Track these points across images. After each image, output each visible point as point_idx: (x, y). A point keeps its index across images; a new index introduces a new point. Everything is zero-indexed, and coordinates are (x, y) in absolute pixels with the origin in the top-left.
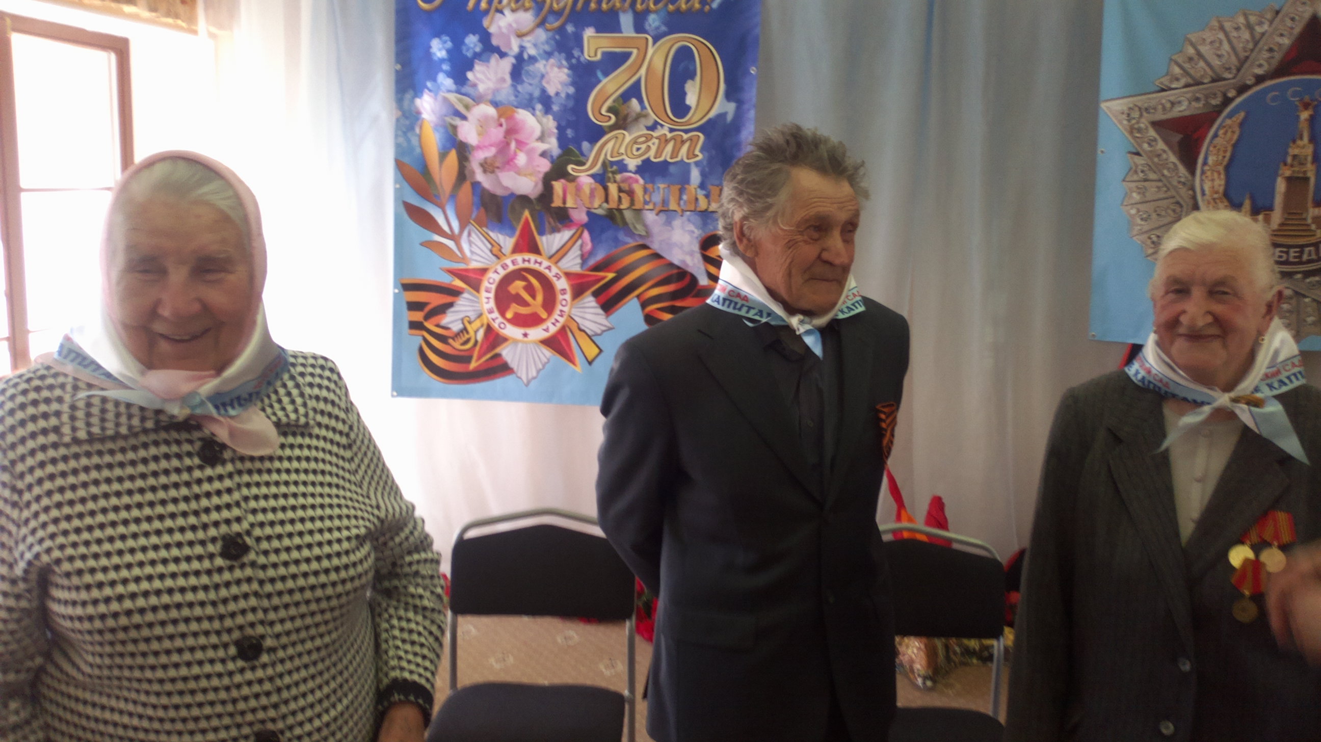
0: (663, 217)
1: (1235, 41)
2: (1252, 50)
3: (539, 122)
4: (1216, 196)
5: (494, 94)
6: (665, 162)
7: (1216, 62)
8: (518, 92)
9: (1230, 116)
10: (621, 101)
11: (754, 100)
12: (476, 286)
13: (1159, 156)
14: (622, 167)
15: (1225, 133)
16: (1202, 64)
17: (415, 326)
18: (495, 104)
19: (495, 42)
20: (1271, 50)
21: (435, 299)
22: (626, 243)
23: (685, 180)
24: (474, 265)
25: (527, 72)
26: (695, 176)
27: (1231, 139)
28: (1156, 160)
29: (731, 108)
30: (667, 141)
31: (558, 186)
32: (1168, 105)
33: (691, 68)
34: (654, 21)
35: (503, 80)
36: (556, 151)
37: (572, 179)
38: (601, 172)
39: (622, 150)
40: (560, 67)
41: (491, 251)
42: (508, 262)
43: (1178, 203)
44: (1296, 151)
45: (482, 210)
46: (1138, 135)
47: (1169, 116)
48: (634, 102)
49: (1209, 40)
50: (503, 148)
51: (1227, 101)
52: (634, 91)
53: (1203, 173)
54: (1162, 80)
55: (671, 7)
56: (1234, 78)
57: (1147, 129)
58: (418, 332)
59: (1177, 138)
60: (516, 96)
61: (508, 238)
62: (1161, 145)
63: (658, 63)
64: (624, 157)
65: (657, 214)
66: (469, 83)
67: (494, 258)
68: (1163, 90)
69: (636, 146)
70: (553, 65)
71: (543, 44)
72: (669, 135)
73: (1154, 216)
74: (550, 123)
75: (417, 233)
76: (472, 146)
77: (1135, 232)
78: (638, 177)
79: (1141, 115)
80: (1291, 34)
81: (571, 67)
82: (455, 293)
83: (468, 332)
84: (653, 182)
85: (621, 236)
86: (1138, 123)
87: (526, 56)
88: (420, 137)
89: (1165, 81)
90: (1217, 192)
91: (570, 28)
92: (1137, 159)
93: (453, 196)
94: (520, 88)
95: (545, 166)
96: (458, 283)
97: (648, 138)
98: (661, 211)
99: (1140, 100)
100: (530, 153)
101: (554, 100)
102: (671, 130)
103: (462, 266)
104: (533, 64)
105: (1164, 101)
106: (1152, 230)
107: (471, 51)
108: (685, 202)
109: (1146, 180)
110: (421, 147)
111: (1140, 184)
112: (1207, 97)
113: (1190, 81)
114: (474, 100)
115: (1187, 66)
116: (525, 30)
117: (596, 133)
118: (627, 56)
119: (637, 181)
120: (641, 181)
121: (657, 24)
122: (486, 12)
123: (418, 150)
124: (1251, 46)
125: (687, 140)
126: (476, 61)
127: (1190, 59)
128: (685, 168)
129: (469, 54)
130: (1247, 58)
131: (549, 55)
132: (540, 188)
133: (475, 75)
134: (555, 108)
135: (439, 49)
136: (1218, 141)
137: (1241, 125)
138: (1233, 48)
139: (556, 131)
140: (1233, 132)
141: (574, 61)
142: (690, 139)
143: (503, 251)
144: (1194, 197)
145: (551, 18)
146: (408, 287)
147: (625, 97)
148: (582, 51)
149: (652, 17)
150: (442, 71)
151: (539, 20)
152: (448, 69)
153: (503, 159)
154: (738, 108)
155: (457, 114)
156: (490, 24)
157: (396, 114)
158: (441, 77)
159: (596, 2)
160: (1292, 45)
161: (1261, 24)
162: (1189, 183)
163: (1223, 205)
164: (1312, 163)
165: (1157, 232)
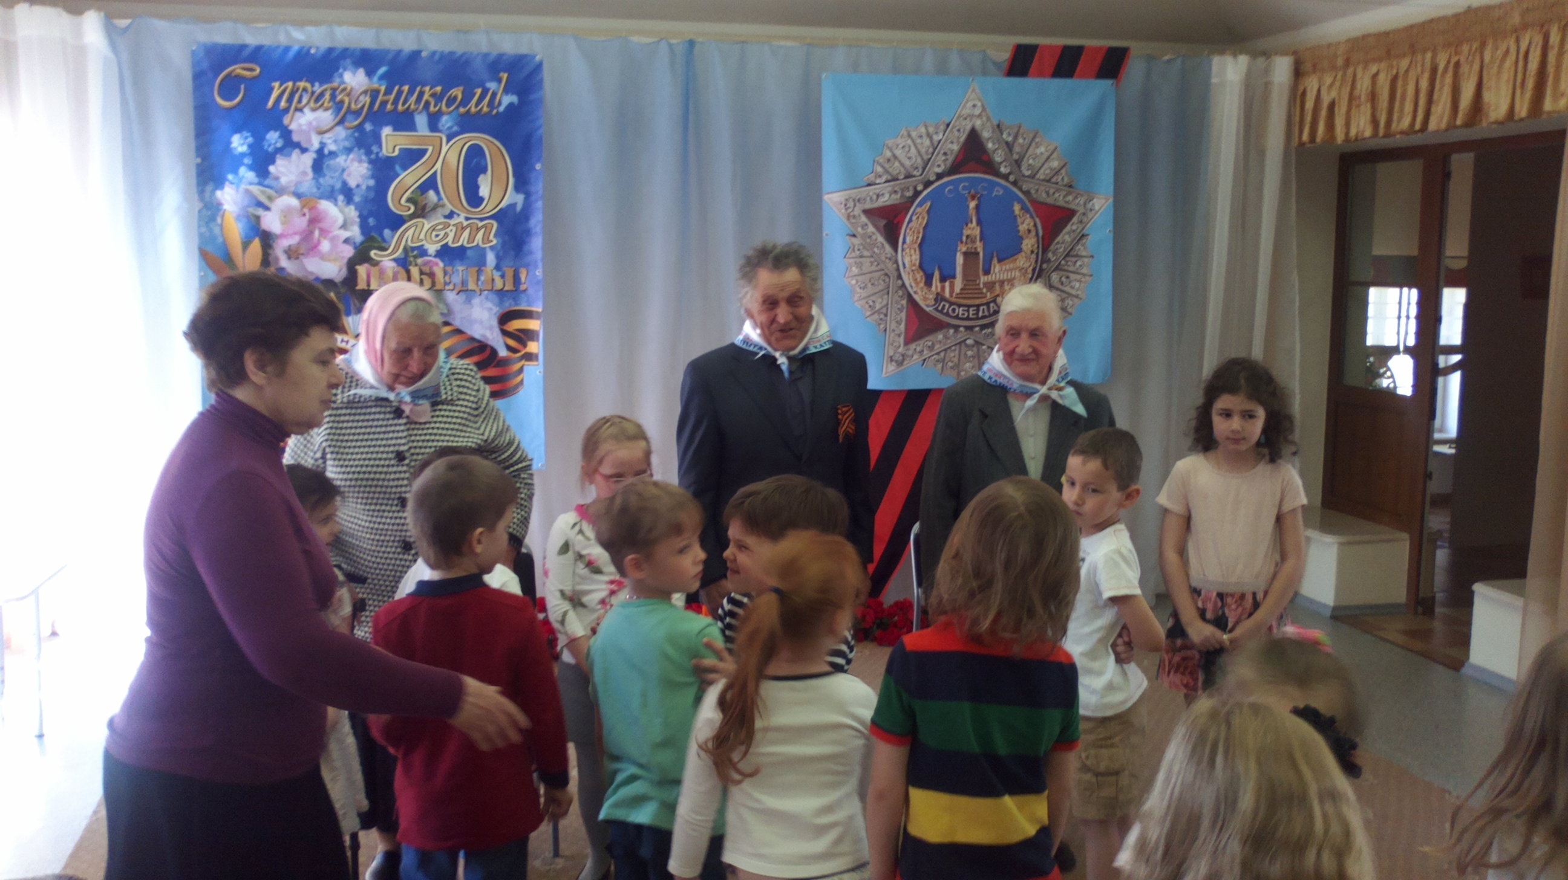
0: (463, 296)
1: (919, 147)
2: (932, 154)
3: (342, 211)
4: (914, 268)
5: (296, 186)
6: (463, 247)
7: (908, 163)
8: (320, 184)
9: (920, 205)
10: (419, 193)
11: (541, 192)
13: (870, 237)
14: (422, 252)
15: (917, 219)
18: (298, 195)
19: (295, 138)
23: (481, 263)
25: (329, 167)
27: (922, 223)
28: (868, 240)
29: (519, 199)
30: (464, 229)
31: (362, 270)
32: (875, 197)
33: (483, 163)
34: (447, 121)
35: (304, 173)
36: (359, 238)
37: (375, 264)
38: (403, 256)
39: (422, 236)
40: (360, 161)
43: (886, 275)
44: (969, 232)
46: (853, 221)
47: (876, 205)
48: (431, 194)
49: (900, 146)
50: (307, 236)
51: (917, 194)
52: (430, 184)
53: (903, 250)
54: (870, 176)
55: (462, 110)
56: (921, 175)
57: (860, 216)
59: (882, 222)
60: (319, 189)
62: (871, 229)
63: (452, 158)
64: (424, 242)
65: (457, 294)
66: (270, 176)
68: (869, 185)
69: (434, 233)
70: (353, 160)
71: (343, 140)
72: (465, 223)
73: (869, 285)
74: (352, 212)
76: (275, 234)
77: (856, 298)
78: (438, 260)
79: (855, 205)
80: (958, 142)
81: (371, 162)
84: (452, 265)
86: (853, 211)
87: (326, 151)
88: (221, 226)
89: (872, 177)
90: (914, 265)
91: (368, 127)
92: (854, 240)
94: (321, 180)
95: (349, 252)
97: (446, 226)
98: (460, 291)
99: (853, 193)
100: (333, 240)
101: (355, 191)
102: (467, 219)
104: (334, 159)
105: (871, 194)
106: (869, 296)
107: (272, 147)
108: (482, 283)
109: (861, 257)
110: (223, 236)
111: (858, 260)
112: (903, 190)
113: (889, 178)
114: (276, 192)
115: (887, 166)
116: (325, 128)
117: (397, 222)
118: (422, 153)
119: (437, 264)
120: (441, 265)
121: (450, 124)
122: (286, 110)
124: (931, 150)
125: (482, 227)
126: (278, 156)
127: (889, 160)
128: (481, 252)
129: (270, 149)
130: (929, 160)
131: (349, 150)
132: (344, 272)
133: (277, 169)
134: (357, 199)
135: (239, 144)
136: (912, 225)
137: (928, 212)
138: (919, 152)
139: (358, 220)
140: (923, 217)
141: (373, 156)
142: (485, 226)
144: (898, 269)
145: (349, 117)
147: (423, 188)
148: (380, 147)
149: (445, 118)
150: (243, 164)
151: (338, 119)
152: (250, 162)
153: (307, 246)
154: (526, 199)
155: (260, 204)
156: (291, 121)
157: (198, 205)
158: (242, 170)
159: (393, 104)
160: (960, 151)
161: (937, 134)
162: (893, 259)
163: (920, 276)
164: (980, 241)
165: (873, 298)
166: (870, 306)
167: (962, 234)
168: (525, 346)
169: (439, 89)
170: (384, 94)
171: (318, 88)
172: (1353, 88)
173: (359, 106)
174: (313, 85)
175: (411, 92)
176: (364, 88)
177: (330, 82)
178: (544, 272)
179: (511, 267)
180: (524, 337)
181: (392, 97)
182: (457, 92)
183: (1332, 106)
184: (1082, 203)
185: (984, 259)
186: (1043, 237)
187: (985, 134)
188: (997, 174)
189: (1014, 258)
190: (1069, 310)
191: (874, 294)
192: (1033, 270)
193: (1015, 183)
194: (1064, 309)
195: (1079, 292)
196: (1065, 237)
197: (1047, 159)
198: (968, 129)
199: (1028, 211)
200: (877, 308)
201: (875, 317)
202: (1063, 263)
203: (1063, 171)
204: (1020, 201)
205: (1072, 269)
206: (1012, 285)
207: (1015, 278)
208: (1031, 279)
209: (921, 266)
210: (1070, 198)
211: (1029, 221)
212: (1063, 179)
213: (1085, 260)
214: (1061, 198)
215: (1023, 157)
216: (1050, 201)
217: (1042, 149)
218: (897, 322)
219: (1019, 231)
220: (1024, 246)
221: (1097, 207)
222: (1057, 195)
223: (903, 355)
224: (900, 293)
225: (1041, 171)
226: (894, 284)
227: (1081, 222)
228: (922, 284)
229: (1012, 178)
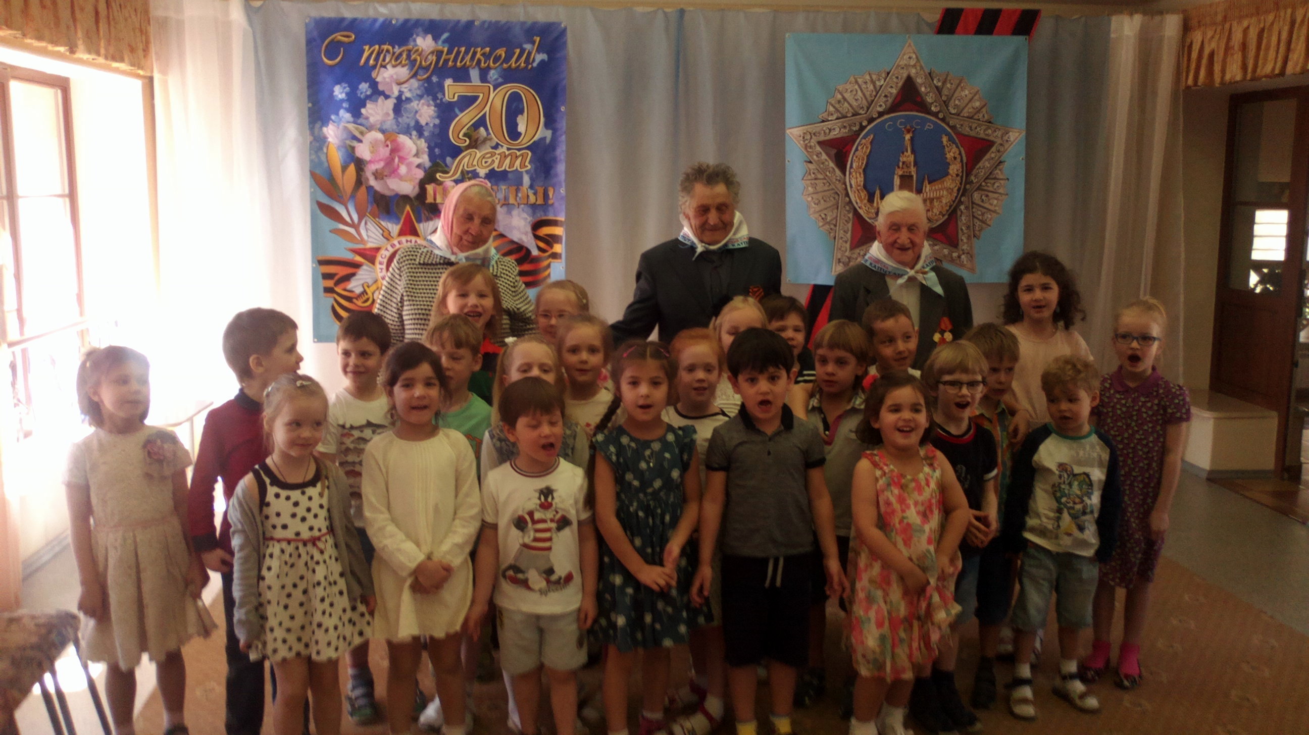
1: (865, 91)
3: (415, 143)
4: (859, 188)
5: (381, 123)
6: (505, 172)
7: (855, 104)
8: (399, 122)
9: (864, 137)
10: (473, 129)
11: (564, 129)
12: (372, 260)
13: (823, 163)
15: (863, 148)
16: (846, 104)
17: (328, 290)
18: (383, 131)
19: (381, 88)
21: (342, 271)
23: (519, 183)
24: (370, 245)
25: (405, 109)
26: (526, 180)
27: (865, 152)
28: (822, 166)
29: (548, 134)
30: (506, 157)
31: (430, 188)
32: (827, 131)
33: (521, 107)
34: (494, 75)
35: (388, 114)
36: (428, 164)
37: (440, 183)
39: (475, 163)
40: (429, 105)
41: (383, 235)
42: (396, 242)
43: (836, 193)
44: (905, 159)
45: (375, 205)
46: (810, 150)
47: (828, 138)
48: (482, 129)
49: (849, 90)
50: (389, 162)
51: (862, 128)
52: (481, 122)
53: (850, 173)
54: (823, 115)
55: (505, 66)
56: (866, 113)
57: (815, 146)
58: (329, 295)
59: (834, 151)
60: (398, 126)
61: (395, 226)
62: (824, 156)
63: (498, 103)
64: (477, 167)
66: (363, 116)
67: (385, 240)
68: (823, 121)
69: (484, 161)
70: (423, 104)
71: (416, 89)
72: (507, 153)
73: (822, 201)
74: (423, 144)
75: (328, 223)
76: (366, 161)
77: (811, 212)
79: (811, 138)
80: (896, 86)
81: (436, 106)
82: (357, 266)
84: (497, 185)
86: (809, 142)
87: (404, 98)
88: (327, 153)
89: (825, 115)
91: (435, 79)
92: (810, 165)
93: (353, 196)
94: (400, 120)
95: (420, 174)
96: (358, 259)
97: (493, 155)
99: (810, 128)
100: (409, 165)
101: (425, 128)
102: (509, 149)
103: (361, 246)
104: (409, 103)
105: (824, 128)
106: (822, 210)
107: (364, 94)
108: (520, 198)
109: (816, 179)
110: (328, 162)
111: (813, 182)
112: (850, 126)
113: (840, 115)
114: (367, 128)
115: (837, 106)
116: (402, 80)
117: (456, 152)
118: (476, 98)
121: (496, 77)
122: (374, 67)
123: (326, 164)
124: (874, 93)
125: (519, 156)
126: (368, 101)
127: (839, 102)
128: (519, 176)
129: (362, 96)
130: (873, 101)
131: (420, 97)
132: (417, 190)
133: (367, 111)
134: (426, 134)
135: (339, 92)
136: (857, 153)
137: (871, 143)
138: (864, 94)
139: (427, 150)
140: (867, 148)
141: (438, 101)
142: (522, 155)
143: (392, 234)
144: (846, 189)
145: (421, 72)
146: (322, 263)
147: (476, 126)
148: (444, 95)
149: (492, 72)
150: (342, 108)
151: (412, 73)
152: (348, 106)
153: (389, 170)
154: (553, 134)
155: (354, 138)
156: (377, 75)
157: (309, 138)
158: (342, 112)
159: (453, 61)
160: (898, 94)
161: (879, 80)
162: (842, 181)
163: (864, 194)
164: (914, 166)
165: (825, 212)
166: (823, 218)
167: (899, 160)
168: (552, 247)
169: (488, 49)
170: (447, 54)
171: (397, 50)
172: (1229, 38)
173: (428, 63)
174: (393, 48)
175: (467, 52)
176: (431, 49)
177: (407, 45)
178: (566, 190)
179: (542, 186)
180: (551, 240)
181: (453, 56)
182: (502, 52)
183: (1212, 55)
184: (999, 136)
185: (917, 181)
186: (966, 163)
187: (919, 81)
188: (929, 112)
189: (942, 180)
190: (988, 223)
191: (826, 209)
192: (959, 190)
193: (943, 120)
194: (983, 222)
195: (997, 208)
196: (985, 163)
197: (970, 101)
198: (905, 75)
199: (954, 142)
200: (828, 220)
201: (827, 227)
202: (983, 184)
203: (984, 110)
204: (947, 134)
205: (991, 189)
206: (941, 202)
207: (942, 196)
208: (956, 197)
209: (865, 187)
210: (990, 131)
211: (954, 149)
212: (984, 116)
213: (1002, 182)
214: (982, 132)
215: (951, 99)
216: (973, 134)
217: (967, 92)
218: (845, 231)
219: (946, 158)
220: (951, 171)
221: (1012, 139)
222: (978, 129)
223: (849, 258)
224: (848, 208)
225: (966, 110)
226: (842, 200)
227: (999, 151)
228: (866, 201)
229: (941, 115)
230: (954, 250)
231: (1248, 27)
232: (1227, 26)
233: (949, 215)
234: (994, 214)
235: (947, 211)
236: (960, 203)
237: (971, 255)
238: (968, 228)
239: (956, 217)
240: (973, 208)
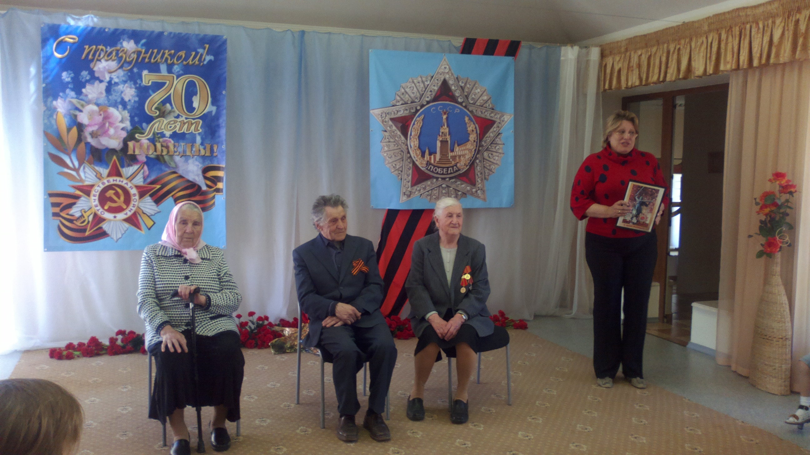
0: (183, 158)
1: (418, 87)
2: (425, 91)
3: (120, 113)
4: (416, 148)
5: (97, 100)
6: (184, 133)
7: (412, 95)
8: (110, 99)
9: (419, 116)
10: (161, 105)
11: (225, 106)
12: (88, 193)
13: (394, 132)
14: (163, 135)
15: (418, 123)
16: (407, 96)
17: (55, 215)
18: (97, 105)
19: (97, 75)
20: (431, 91)
21: (65, 201)
22: (165, 171)
23: (193, 141)
24: (87, 183)
25: (114, 90)
27: (419, 126)
28: (393, 134)
29: (214, 109)
30: (184, 124)
31: (131, 144)
32: (396, 112)
33: (195, 90)
34: (177, 68)
36: (129, 127)
37: (138, 141)
38: (152, 137)
39: (163, 127)
40: (131, 88)
41: (96, 176)
42: (105, 181)
43: (402, 151)
44: (443, 131)
45: (91, 156)
46: (385, 124)
47: (396, 116)
48: (168, 105)
49: (409, 87)
50: (102, 125)
51: (417, 111)
52: (168, 100)
53: (410, 139)
55: (185, 63)
56: (419, 101)
57: (388, 121)
58: (56, 218)
59: (400, 125)
60: (109, 101)
61: (105, 170)
62: (394, 128)
63: (179, 87)
64: (163, 130)
65: (181, 157)
66: (83, 94)
67: (98, 180)
68: (393, 106)
69: (169, 126)
70: (127, 87)
71: (122, 77)
72: (185, 121)
73: (393, 156)
74: (126, 114)
75: (56, 168)
76: (85, 125)
77: (387, 163)
78: (171, 140)
79: (386, 116)
80: (437, 85)
81: (136, 88)
82: (77, 197)
83: (84, 217)
84: (178, 142)
85: (163, 167)
86: (385, 119)
87: (113, 82)
88: (56, 120)
89: (394, 102)
91: (135, 70)
92: (386, 133)
93: (75, 149)
94: (110, 97)
95: (124, 134)
96: (78, 192)
97: (175, 122)
98: (182, 156)
99: (386, 110)
100: (116, 128)
101: (128, 103)
102: (186, 119)
103: (80, 184)
104: (117, 86)
105: (394, 110)
106: (393, 162)
108: (194, 152)
109: (389, 142)
110: (57, 125)
111: (388, 143)
112: (410, 109)
113: (403, 102)
114: (86, 102)
115: (402, 96)
116: (112, 70)
117: (150, 120)
118: (164, 84)
119: (170, 142)
120: (172, 142)
121: (178, 70)
122: (92, 60)
124: (424, 89)
125: (194, 123)
126: (87, 84)
127: (403, 94)
128: (193, 137)
129: (83, 80)
130: (423, 94)
131: (125, 82)
132: (121, 145)
133: (86, 91)
134: (129, 107)
135: (66, 77)
136: (415, 126)
137: (423, 120)
138: (418, 90)
139: (129, 118)
140: (420, 123)
141: (138, 85)
142: (196, 122)
143: (103, 176)
144: (408, 149)
145: (125, 65)
146: (51, 195)
147: (164, 102)
148: (142, 81)
149: (176, 67)
150: (68, 88)
151: (119, 65)
152: (72, 87)
153: (102, 131)
154: (217, 109)
155: (77, 109)
156: (94, 66)
157: (43, 108)
158: (68, 91)
159: (148, 59)
160: (438, 90)
161: (427, 81)
162: (405, 143)
163: (419, 152)
164: (449, 135)
165: (395, 163)
166: (394, 167)
167: (440, 131)
168: (216, 185)
169: (173, 51)
170: (144, 54)
171: (109, 50)
172: (629, 62)
173: (131, 59)
174: (106, 48)
175: (158, 53)
176: (133, 50)
177: (116, 47)
178: (226, 147)
179: (209, 144)
180: (216, 180)
181: (148, 55)
182: (182, 53)
183: (619, 71)
184: (499, 117)
185: (451, 144)
186: (479, 134)
187: (451, 82)
188: (457, 102)
189: (465, 144)
190: (493, 171)
191: (395, 161)
192: (475, 150)
193: (465, 107)
194: (490, 170)
195: (498, 162)
196: (491, 134)
197: (481, 95)
198: (442, 79)
199: (472, 121)
200: (397, 168)
201: (397, 172)
202: (490, 147)
203: (489, 101)
204: (468, 116)
205: (494, 150)
206: (465, 157)
207: (466, 154)
208: (474, 155)
209: (419, 147)
210: (492, 115)
211: (472, 125)
212: (489, 105)
213: (501, 146)
214: (488, 115)
215: (470, 94)
216: (483, 116)
217: (479, 90)
218: (407, 175)
219: (468, 131)
220: (470, 139)
221: (506, 120)
222: (486, 113)
223: (410, 192)
224: (409, 160)
225: (479, 101)
226: (406, 156)
227: (498, 127)
228: (420, 156)
229: (464, 104)
230: (473, 187)
231: (641, 55)
232: (628, 54)
233: (470, 165)
234: (496, 166)
235: (469, 163)
236: (476, 158)
237: (483, 191)
238: (481, 173)
239: (474, 167)
240: (484, 162)
